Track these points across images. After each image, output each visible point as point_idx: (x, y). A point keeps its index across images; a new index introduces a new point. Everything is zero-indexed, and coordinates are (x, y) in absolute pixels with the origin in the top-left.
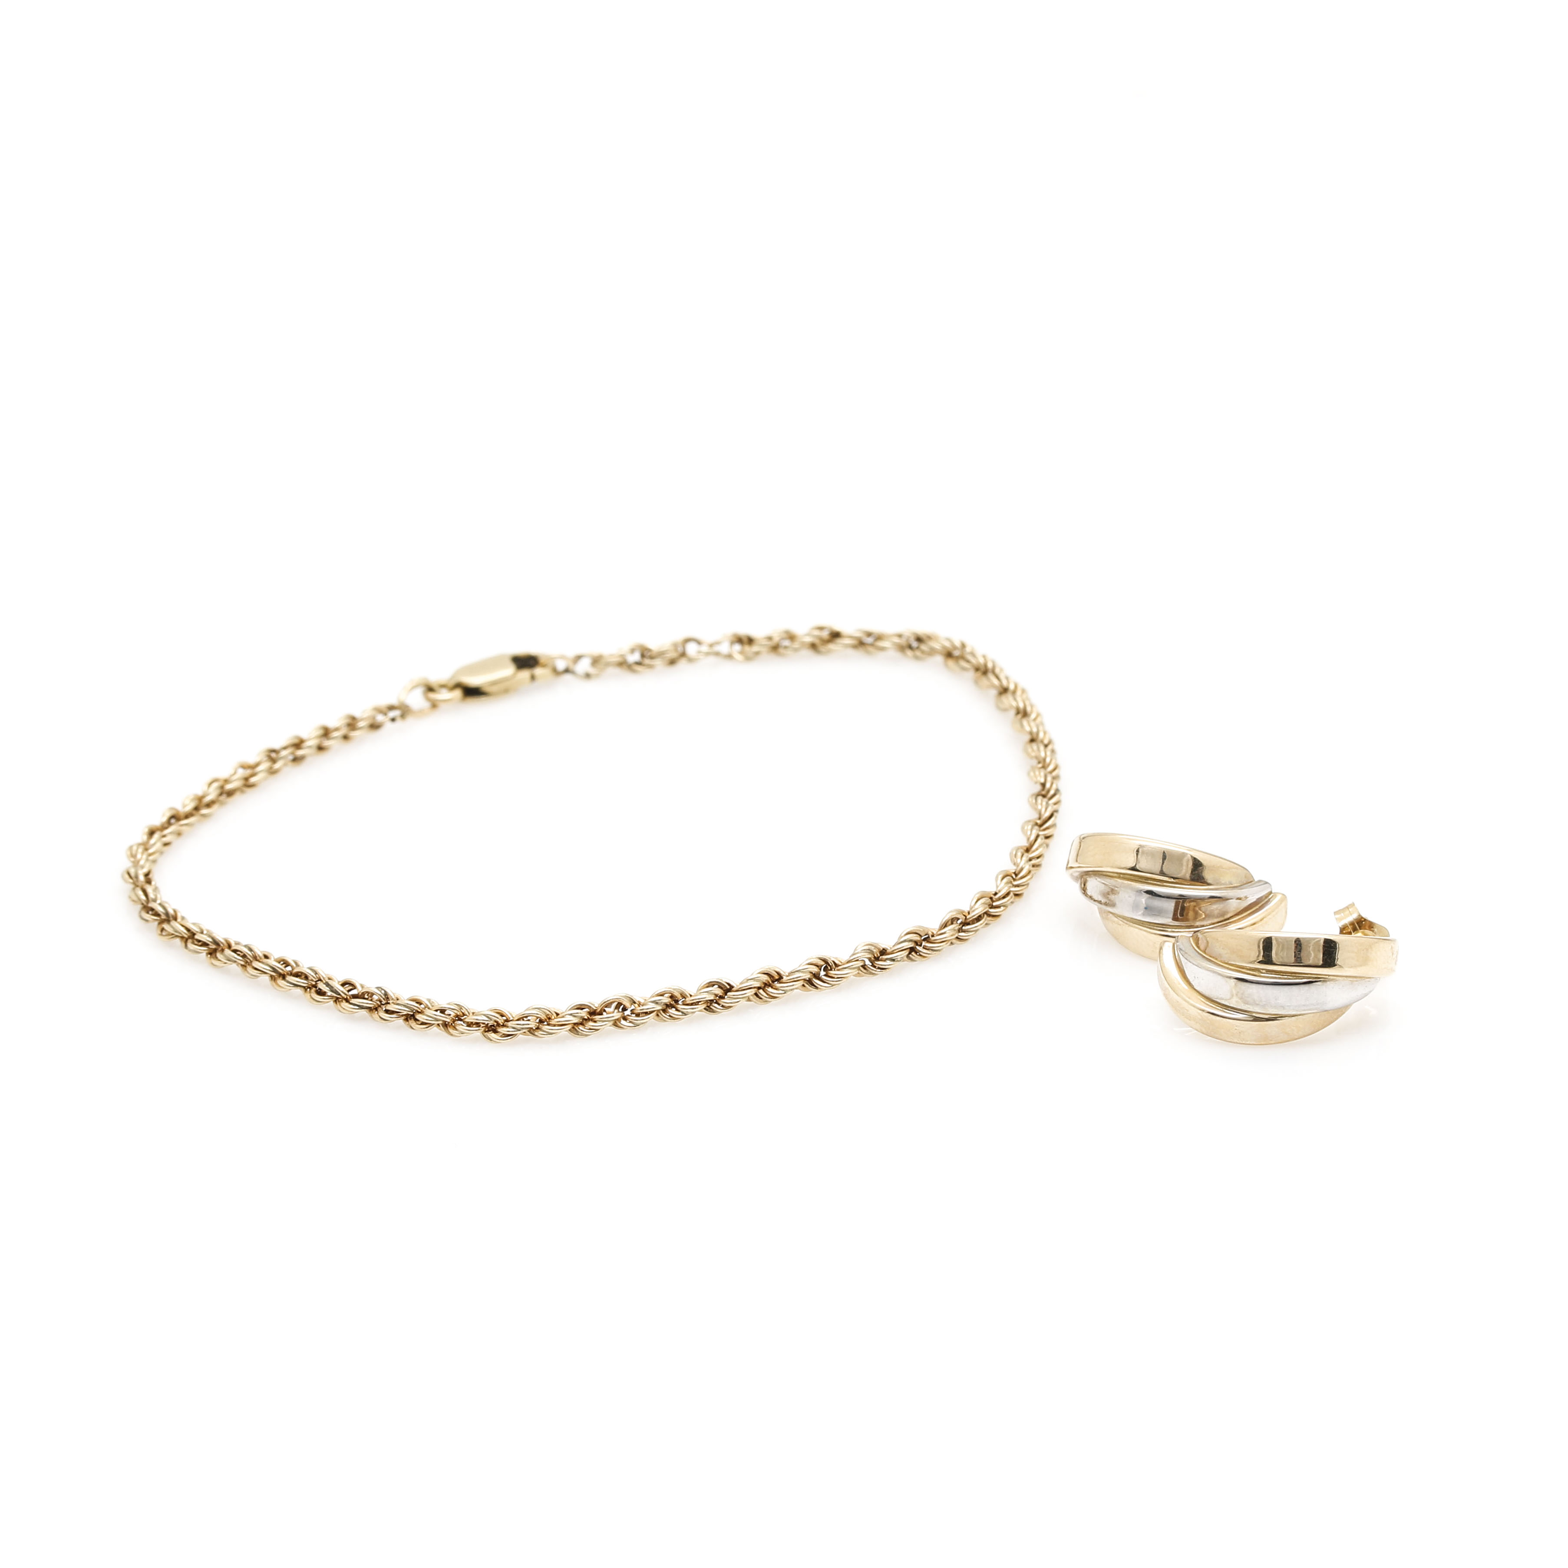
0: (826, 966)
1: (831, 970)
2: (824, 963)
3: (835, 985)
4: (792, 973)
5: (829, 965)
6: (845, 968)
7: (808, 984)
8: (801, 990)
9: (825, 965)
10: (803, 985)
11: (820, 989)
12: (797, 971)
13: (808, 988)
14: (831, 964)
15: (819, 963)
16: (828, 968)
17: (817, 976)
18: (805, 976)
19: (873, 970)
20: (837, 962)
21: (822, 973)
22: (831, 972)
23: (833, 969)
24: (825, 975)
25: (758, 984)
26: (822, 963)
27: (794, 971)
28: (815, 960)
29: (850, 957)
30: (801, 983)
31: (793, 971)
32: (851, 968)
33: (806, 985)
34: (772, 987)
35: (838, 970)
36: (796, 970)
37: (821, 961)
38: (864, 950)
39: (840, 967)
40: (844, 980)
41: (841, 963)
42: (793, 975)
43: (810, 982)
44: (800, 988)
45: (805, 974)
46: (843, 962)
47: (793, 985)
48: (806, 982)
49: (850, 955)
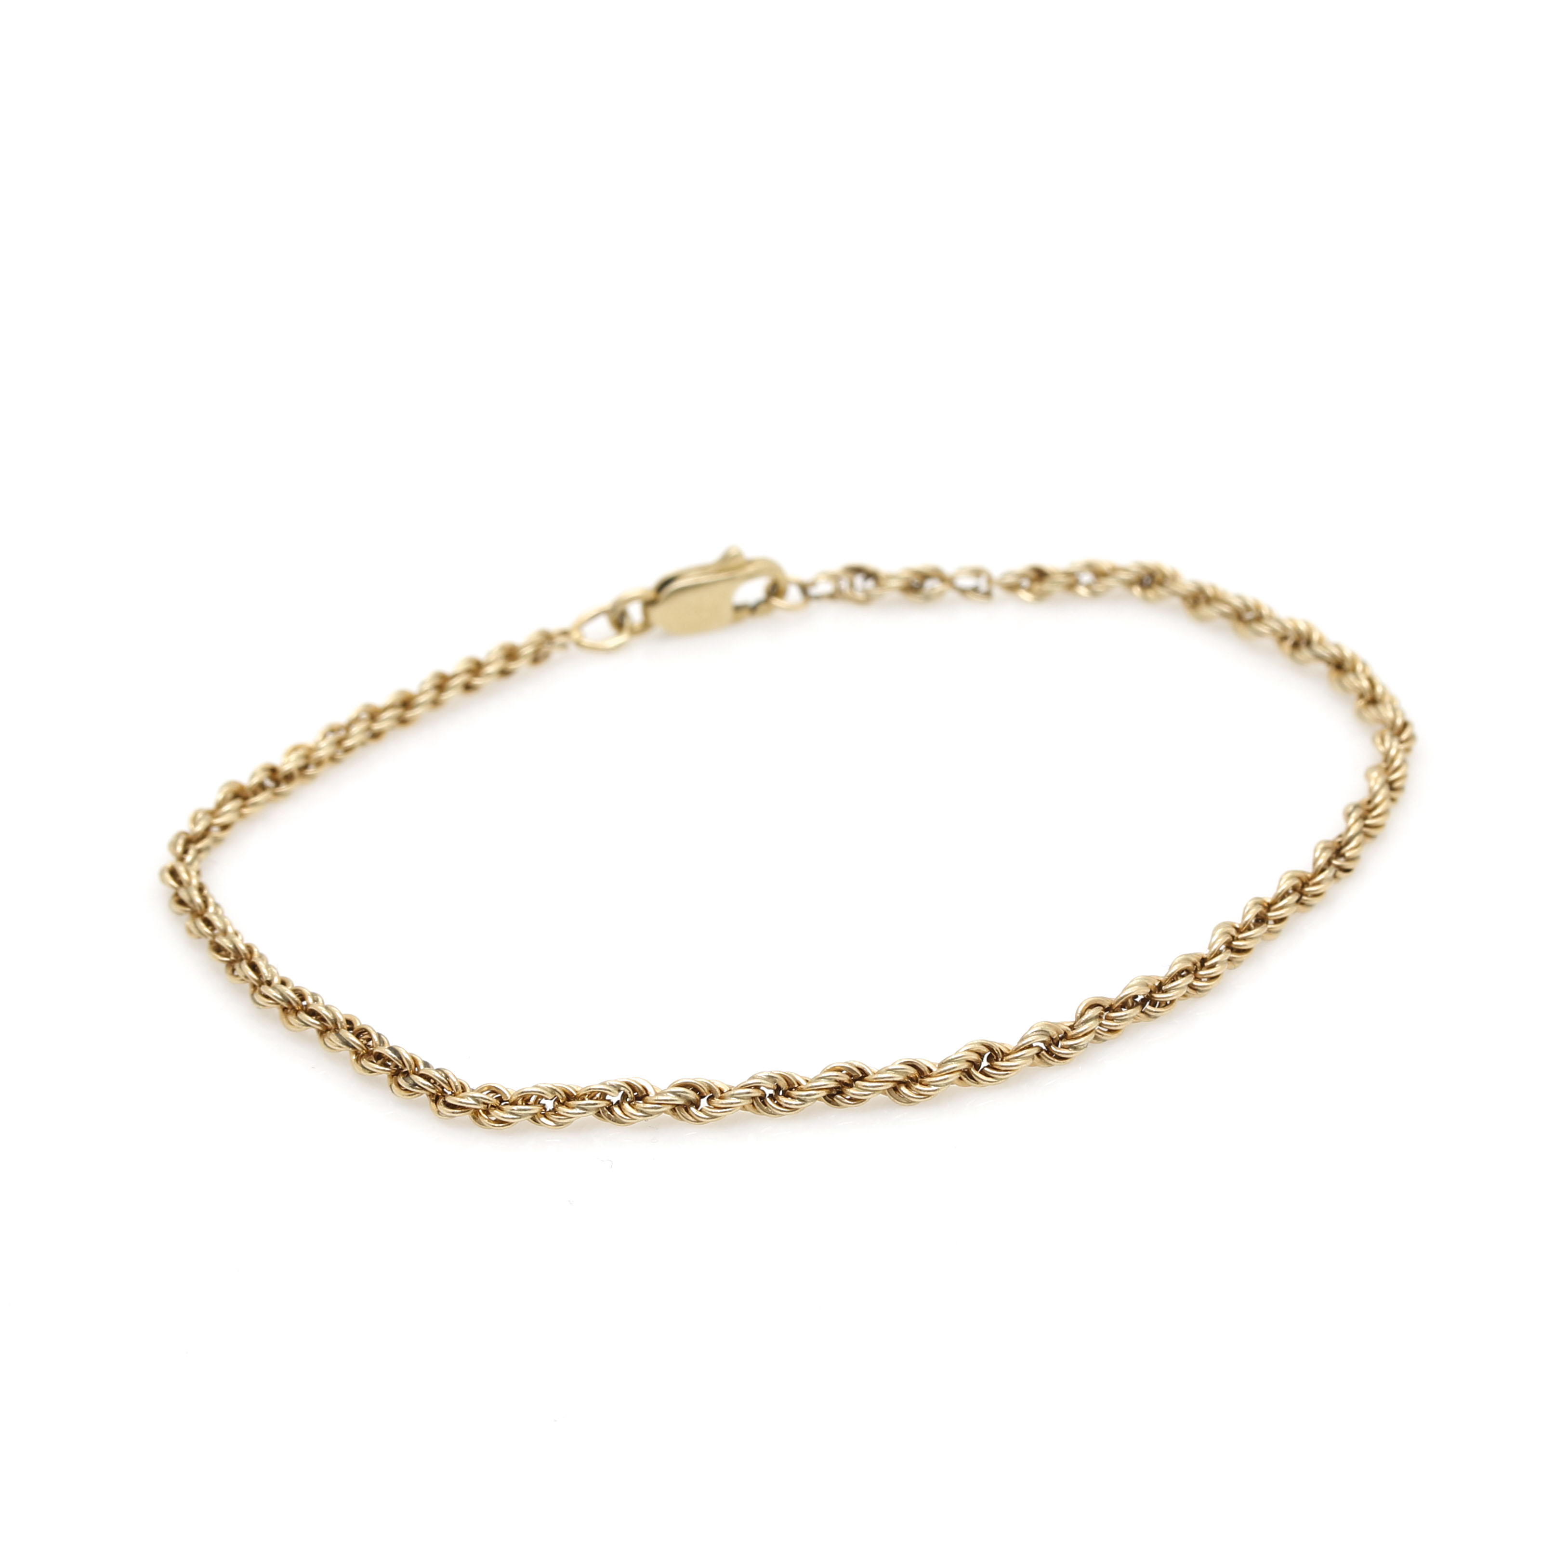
0: (991, 1054)
1: (997, 1060)
2: (988, 1050)
3: (1002, 1079)
4: (943, 1063)
5: (995, 1053)
6: (1017, 1058)
7: (966, 1077)
8: (957, 1085)
9: (989, 1053)
10: (960, 1078)
11: (982, 1084)
12: (949, 1061)
13: (966, 1083)
14: (997, 1052)
15: (982, 1049)
16: (993, 1057)
17: (976, 1065)
18: (961, 1066)
19: (1049, 1059)
20: (1004, 1050)
21: (985, 1063)
22: (996, 1063)
23: (1000, 1059)
24: (988, 1067)
25: (899, 1078)
26: (985, 1050)
27: (946, 1061)
28: (977, 1046)
29: (1018, 1043)
30: (957, 1075)
31: (943, 1062)
32: (1024, 1057)
33: (963, 1077)
34: (921, 1084)
35: (1008, 1061)
36: (948, 1059)
37: (984, 1047)
38: (1036, 1032)
39: (1010, 1057)
40: (1013, 1073)
41: (1009, 1050)
42: (945, 1066)
43: (968, 1074)
44: (956, 1082)
45: (959, 1064)
46: (1011, 1049)
47: (945, 1079)
48: (964, 1074)
49: (1018, 1041)
